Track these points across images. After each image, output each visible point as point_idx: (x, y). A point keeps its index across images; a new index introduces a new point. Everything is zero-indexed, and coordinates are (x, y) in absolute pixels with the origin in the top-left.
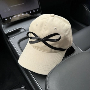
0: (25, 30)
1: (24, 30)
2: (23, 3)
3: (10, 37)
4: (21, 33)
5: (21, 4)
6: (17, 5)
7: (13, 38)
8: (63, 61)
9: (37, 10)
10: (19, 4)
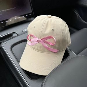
0: (18, 35)
1: (16, 35)
2: (15, 7)
3: (1, 42)
4: (14, 37)
5: (13, 8)
6: (10, 9)
7: (5, 43)
8: (62, 63)
9: (30, 15)
10: (11, 8)
